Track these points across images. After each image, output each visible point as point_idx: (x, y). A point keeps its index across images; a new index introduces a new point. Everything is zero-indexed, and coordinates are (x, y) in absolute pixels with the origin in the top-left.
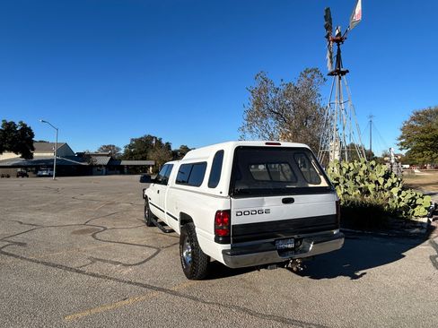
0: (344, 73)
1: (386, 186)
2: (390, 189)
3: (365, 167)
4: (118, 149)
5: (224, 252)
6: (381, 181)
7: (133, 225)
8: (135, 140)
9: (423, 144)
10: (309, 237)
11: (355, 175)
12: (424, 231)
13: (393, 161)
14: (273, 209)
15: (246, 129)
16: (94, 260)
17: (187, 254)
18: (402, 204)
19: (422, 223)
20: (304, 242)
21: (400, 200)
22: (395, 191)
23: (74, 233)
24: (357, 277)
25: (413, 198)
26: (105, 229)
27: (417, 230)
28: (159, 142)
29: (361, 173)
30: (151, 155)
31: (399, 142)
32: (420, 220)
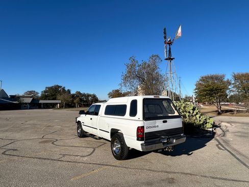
0: (172, 59)
1: (194, 114)
2: (195, 115)
3: (184, 105)
4: (37, 93)
5: (142, 145)
6: (191, 112)
7: (71, 137)
8: (49, 88)
9: (205, 93)
10: (173, 137)
11: (179, 109)
12: (211, 134)
13: (194, 101)
14: (159, 125)
15: (123, 85)
16: (64, 155)
17: (117, 149)
18: (201, 122)
19: (210, 131)
20: (171, 140)
21: (200, 120)
22: (198, 116)
23: (40, 143)
24: (190, 155)
25: (206, 120)
26: (57, 140)
27: (209, 134)
28: (64, 89)
29: (182, 108)
30: (58, 97)
31: (194, 91)
32: (209, 129)
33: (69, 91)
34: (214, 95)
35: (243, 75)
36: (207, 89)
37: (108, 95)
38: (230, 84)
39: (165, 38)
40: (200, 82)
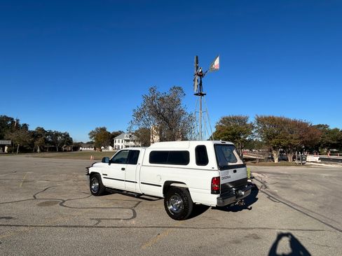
5: (218, 198)
7: (81, 196)
14: (231, 175)
16: (99, 220)
23: (39, 205)
26: (63, 201)
28: (17, 123)
33: (25, 126)
34: (236, 140)
35: (266, 119)
36: (230, 132)
37: (89, 134)
38: (253, 127)
39: (197, 68)
40: (221, 124)
